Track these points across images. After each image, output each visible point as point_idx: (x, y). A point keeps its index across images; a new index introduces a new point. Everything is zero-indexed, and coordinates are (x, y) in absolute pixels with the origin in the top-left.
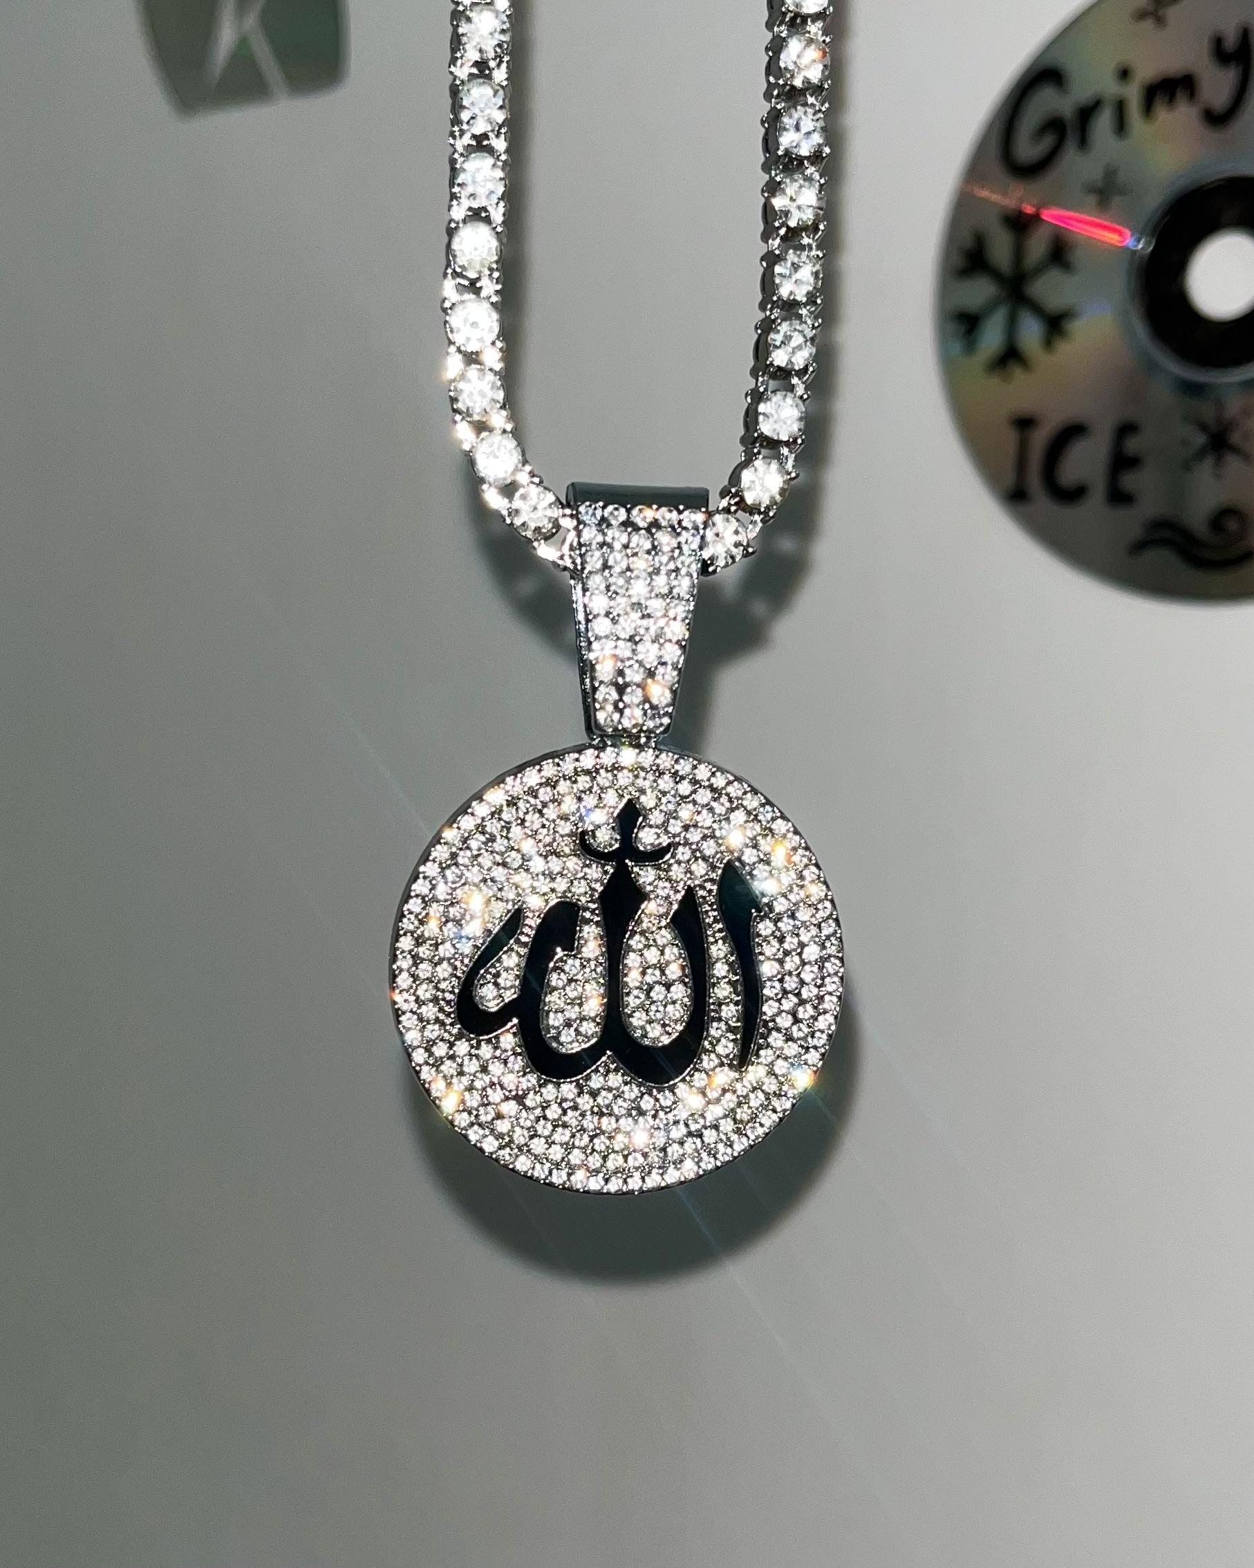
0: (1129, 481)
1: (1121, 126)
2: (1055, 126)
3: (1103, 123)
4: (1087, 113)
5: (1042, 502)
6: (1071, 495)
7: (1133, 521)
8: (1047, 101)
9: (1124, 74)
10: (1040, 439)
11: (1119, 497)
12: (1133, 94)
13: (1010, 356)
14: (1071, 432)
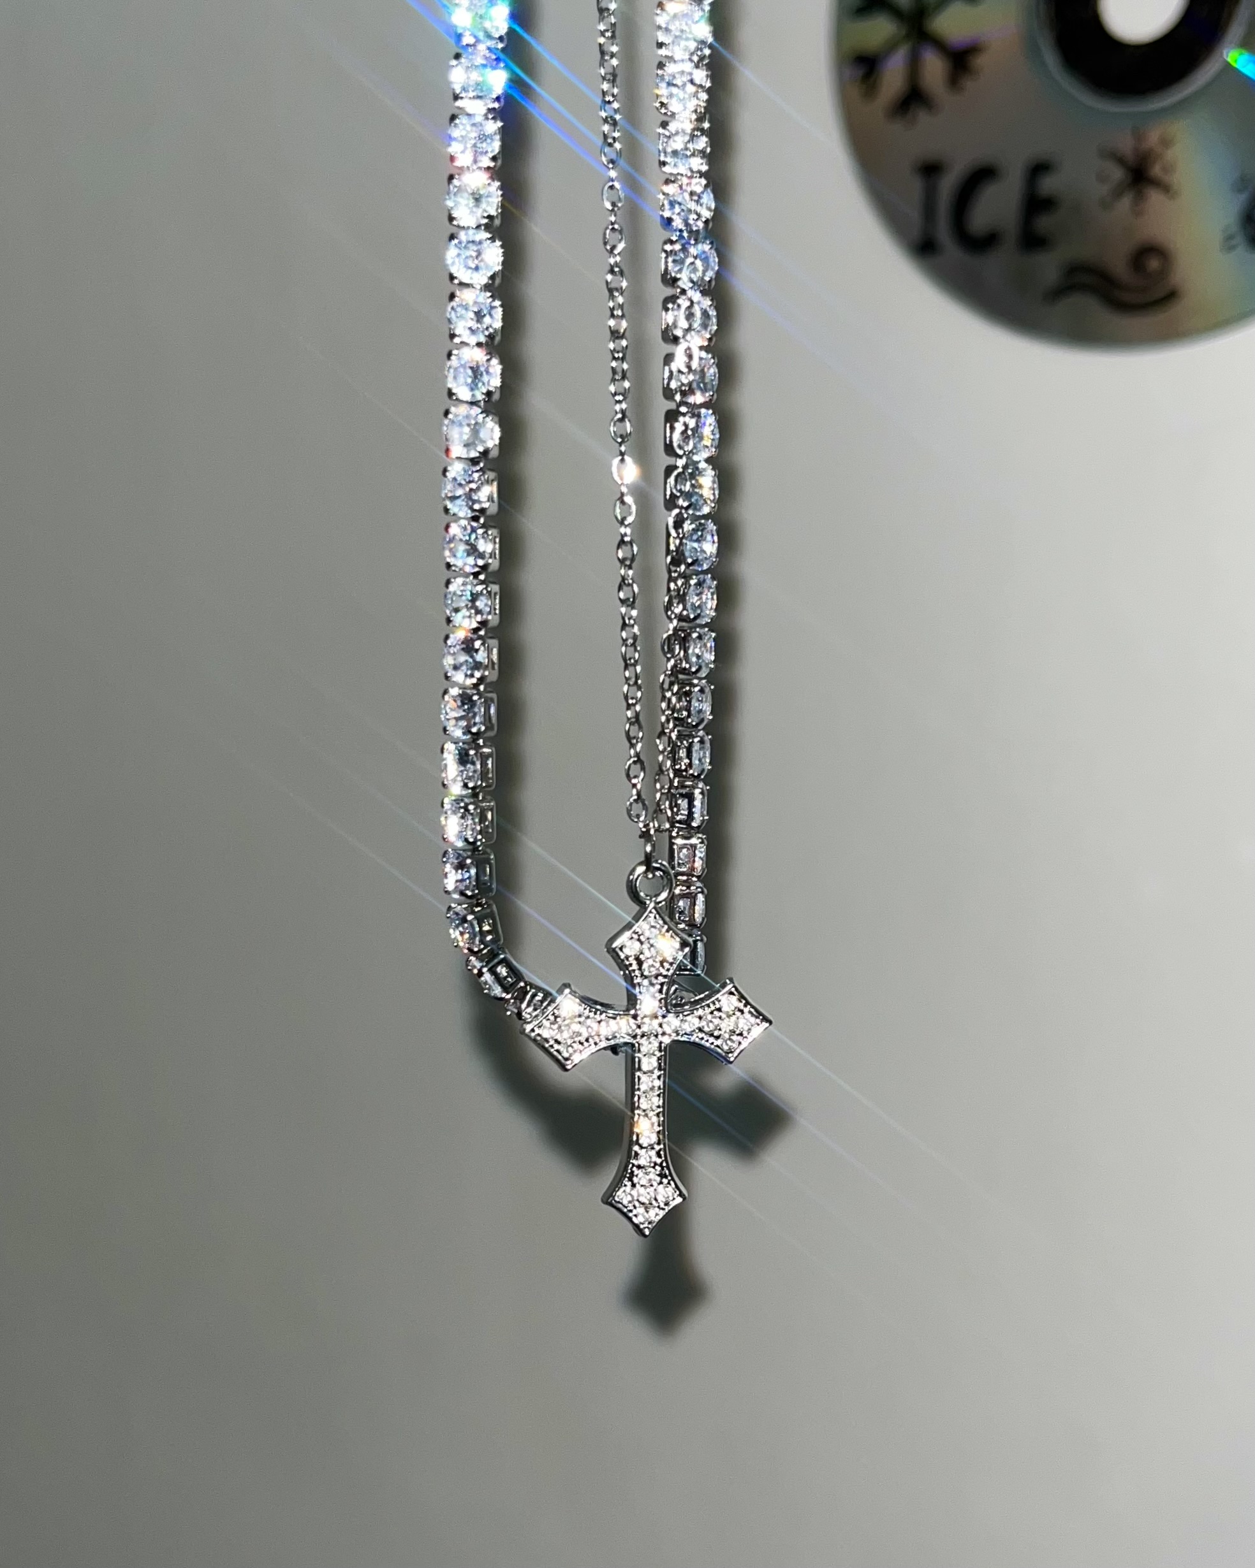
0: (1044, 223)
5: (952, 252)
6: (983, 244)
7: (1047, 268)
10: (948, 185)
11: (1032, 241)
13: (914, 99)
14: (981, 175)
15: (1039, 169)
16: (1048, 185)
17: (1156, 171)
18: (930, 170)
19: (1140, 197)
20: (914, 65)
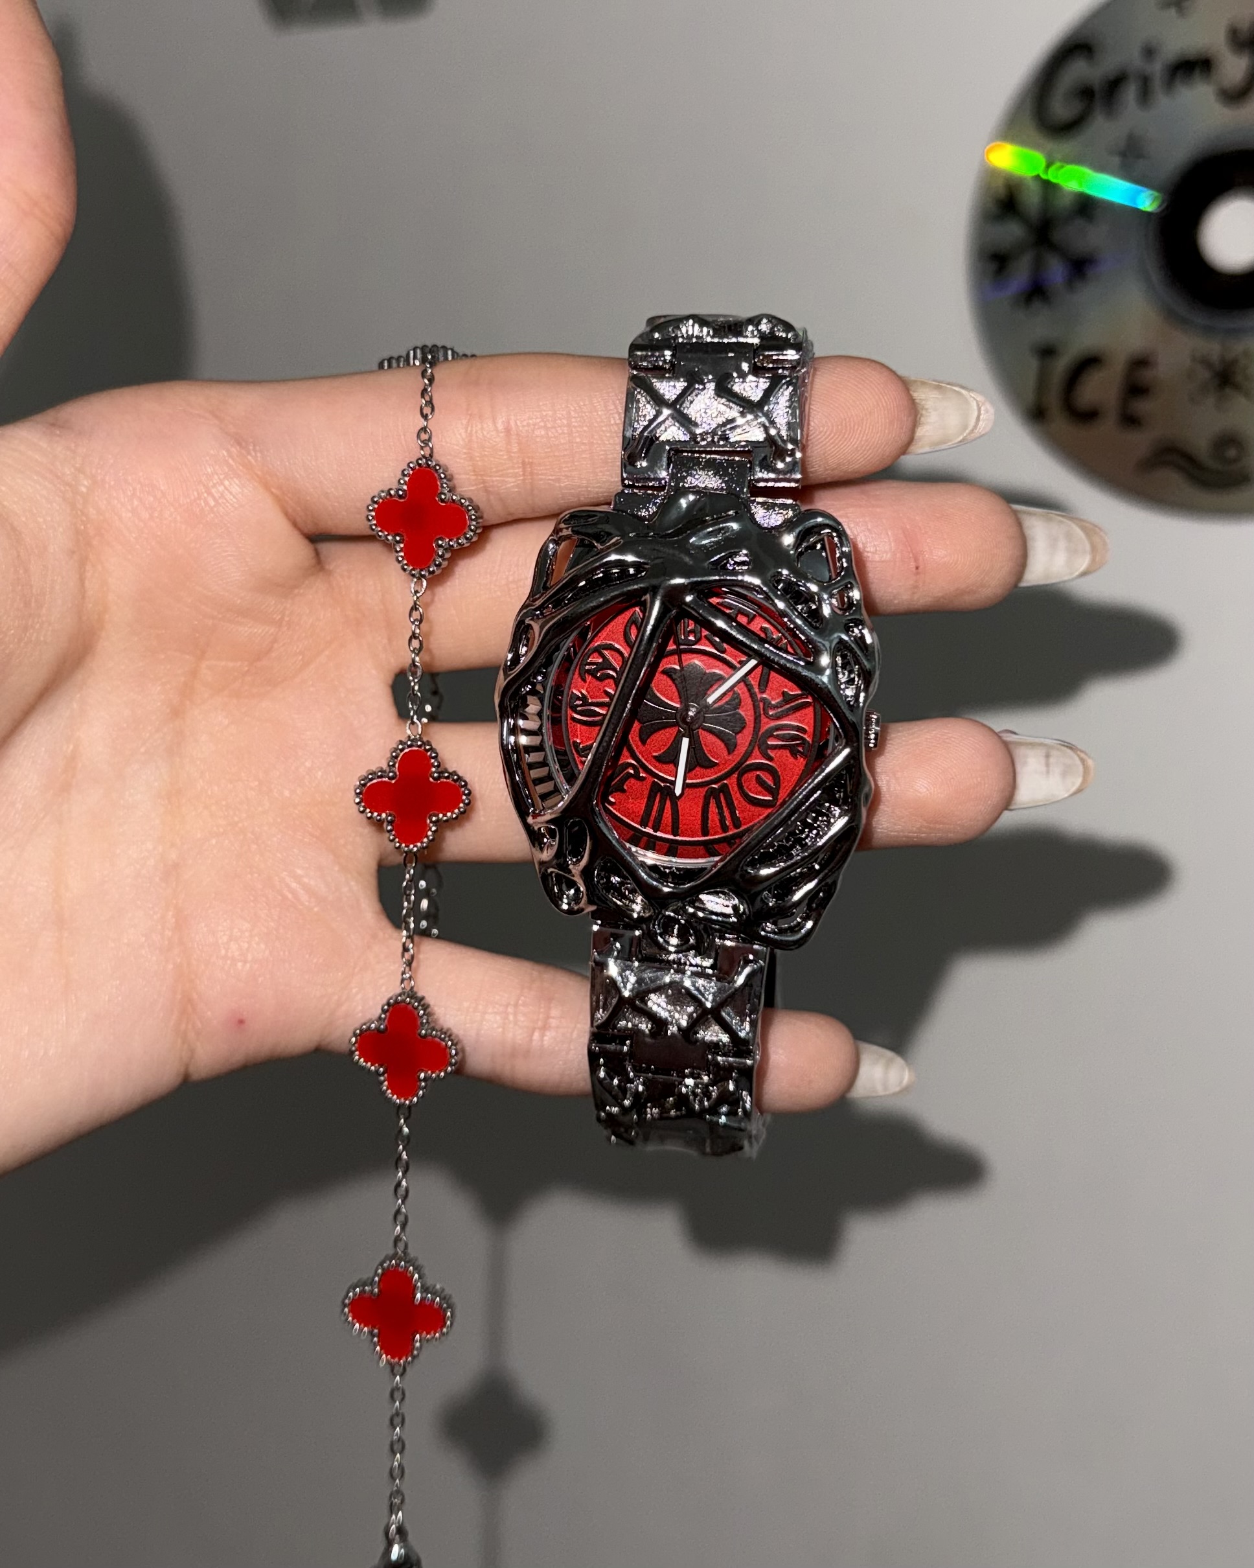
0: (1140, 408)
1: (1145, 95)
2: (1086, 94)
3: (1130, 93)
4: (1115, 84)
5: (1060, 422)
6: (1087, 416)
7: (1141, 442)
8: (1078, 71)
9: (1149, 52)
10: (1062, 365)
11: (1130, 420)
12: (1157, 68)
13: (1036, 292)
14: (1089, 362)
15: (1140, 363)
16: (1147, 375)
17: (1239, 377)
18: (1046, 353)
19: (1223, 397)
20: (1038, 265)
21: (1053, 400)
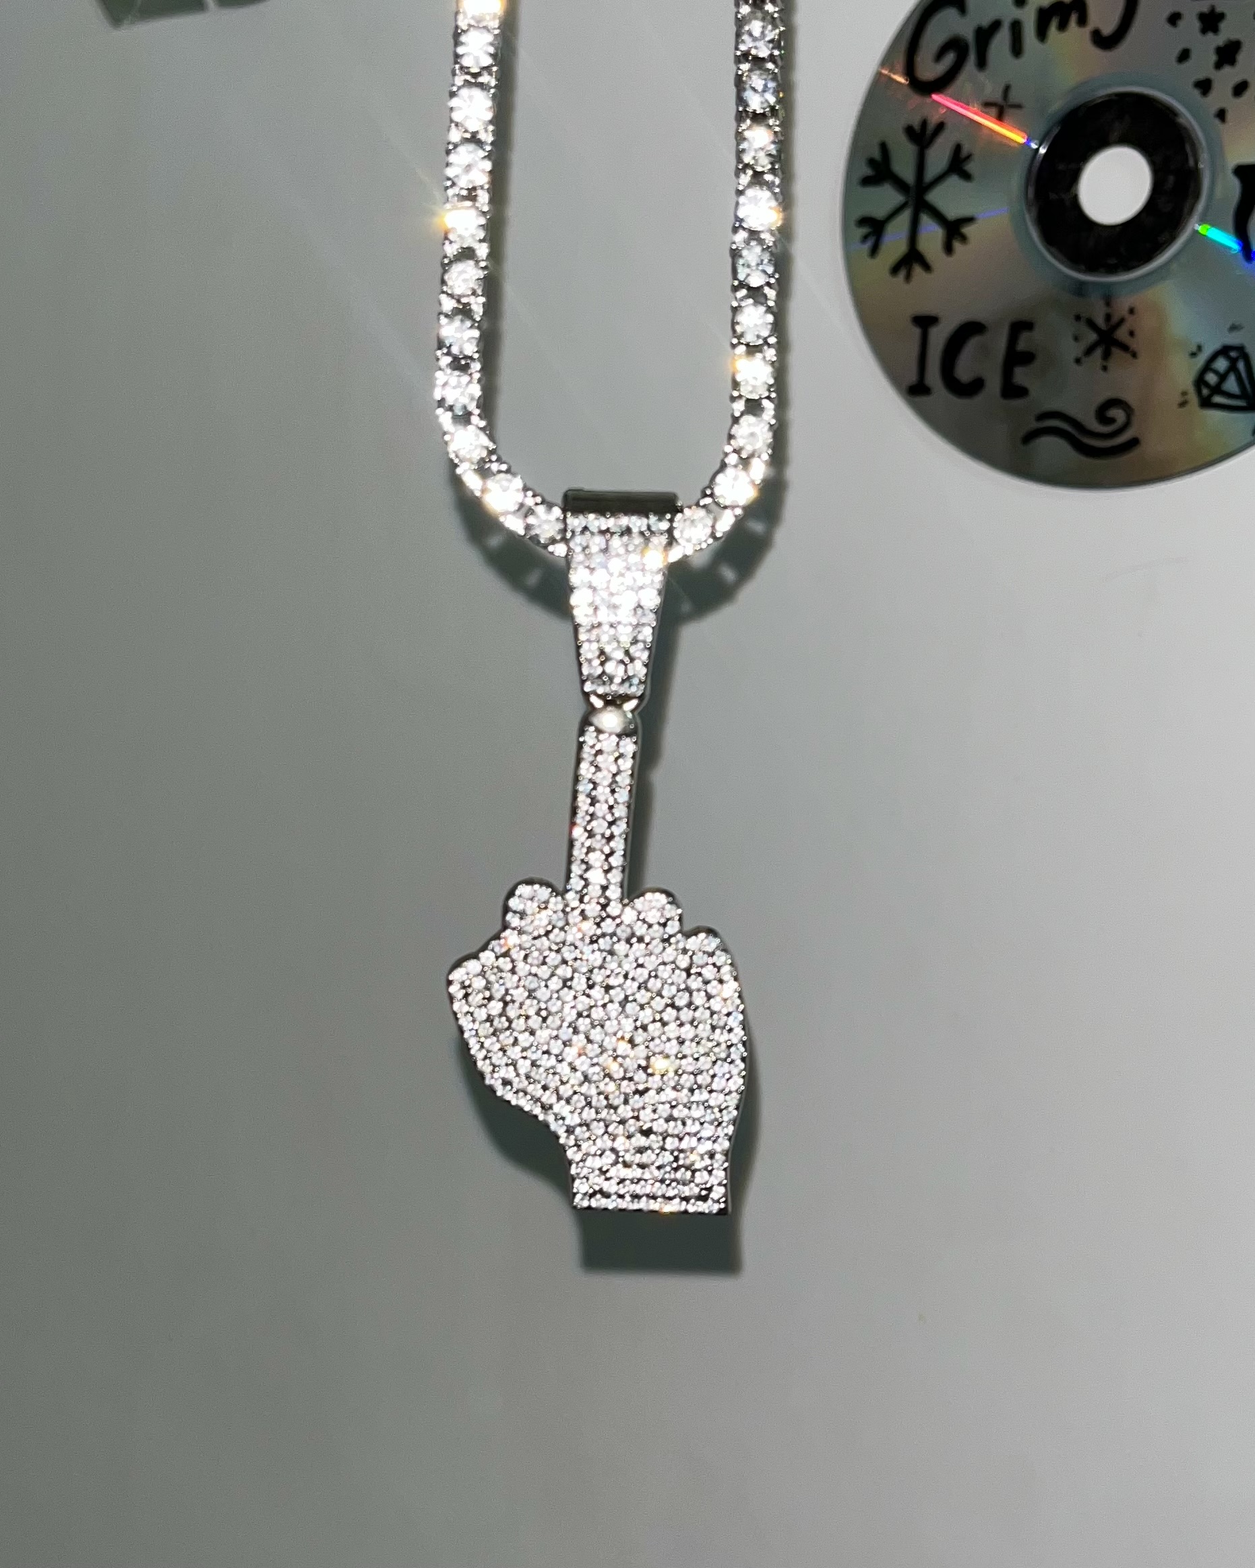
0: (1021, 376)
1: (1017, 48)
2: (955, 45)
3: (1001, 43)
4: (985, 35)
5: (940, 395)
6: (968, 389)
7: (1027, 412)
8: (948, 23)
11: (1012, 391)
12: (1028, 17)
13: (912, 259)
14: (970, 330)
15: (1020, 327)
16: (1027, 341)
17: (1121, 334)
18: (925, 322)
19: (1107, 355)
20: (914, 230)
21: (934, 377)
